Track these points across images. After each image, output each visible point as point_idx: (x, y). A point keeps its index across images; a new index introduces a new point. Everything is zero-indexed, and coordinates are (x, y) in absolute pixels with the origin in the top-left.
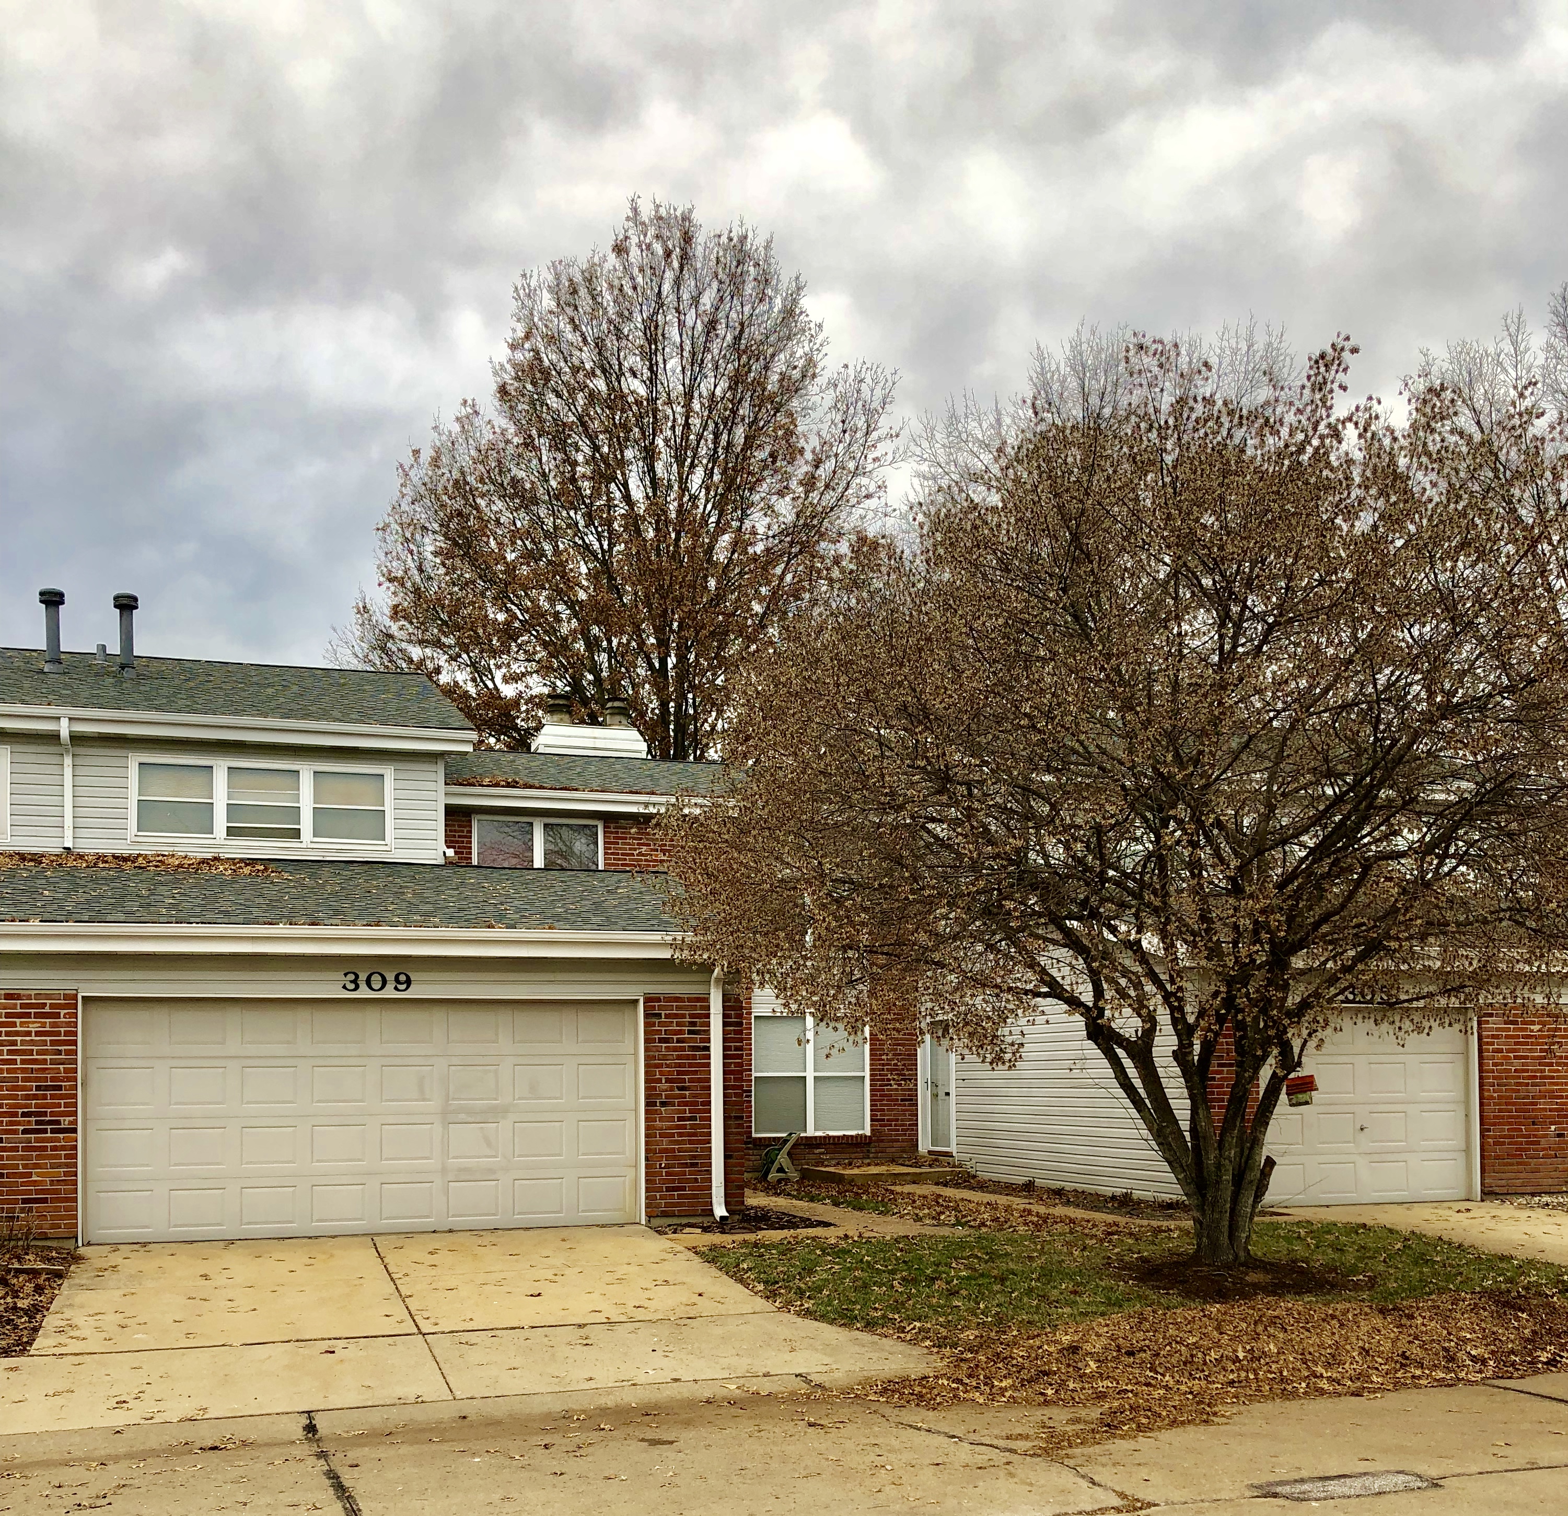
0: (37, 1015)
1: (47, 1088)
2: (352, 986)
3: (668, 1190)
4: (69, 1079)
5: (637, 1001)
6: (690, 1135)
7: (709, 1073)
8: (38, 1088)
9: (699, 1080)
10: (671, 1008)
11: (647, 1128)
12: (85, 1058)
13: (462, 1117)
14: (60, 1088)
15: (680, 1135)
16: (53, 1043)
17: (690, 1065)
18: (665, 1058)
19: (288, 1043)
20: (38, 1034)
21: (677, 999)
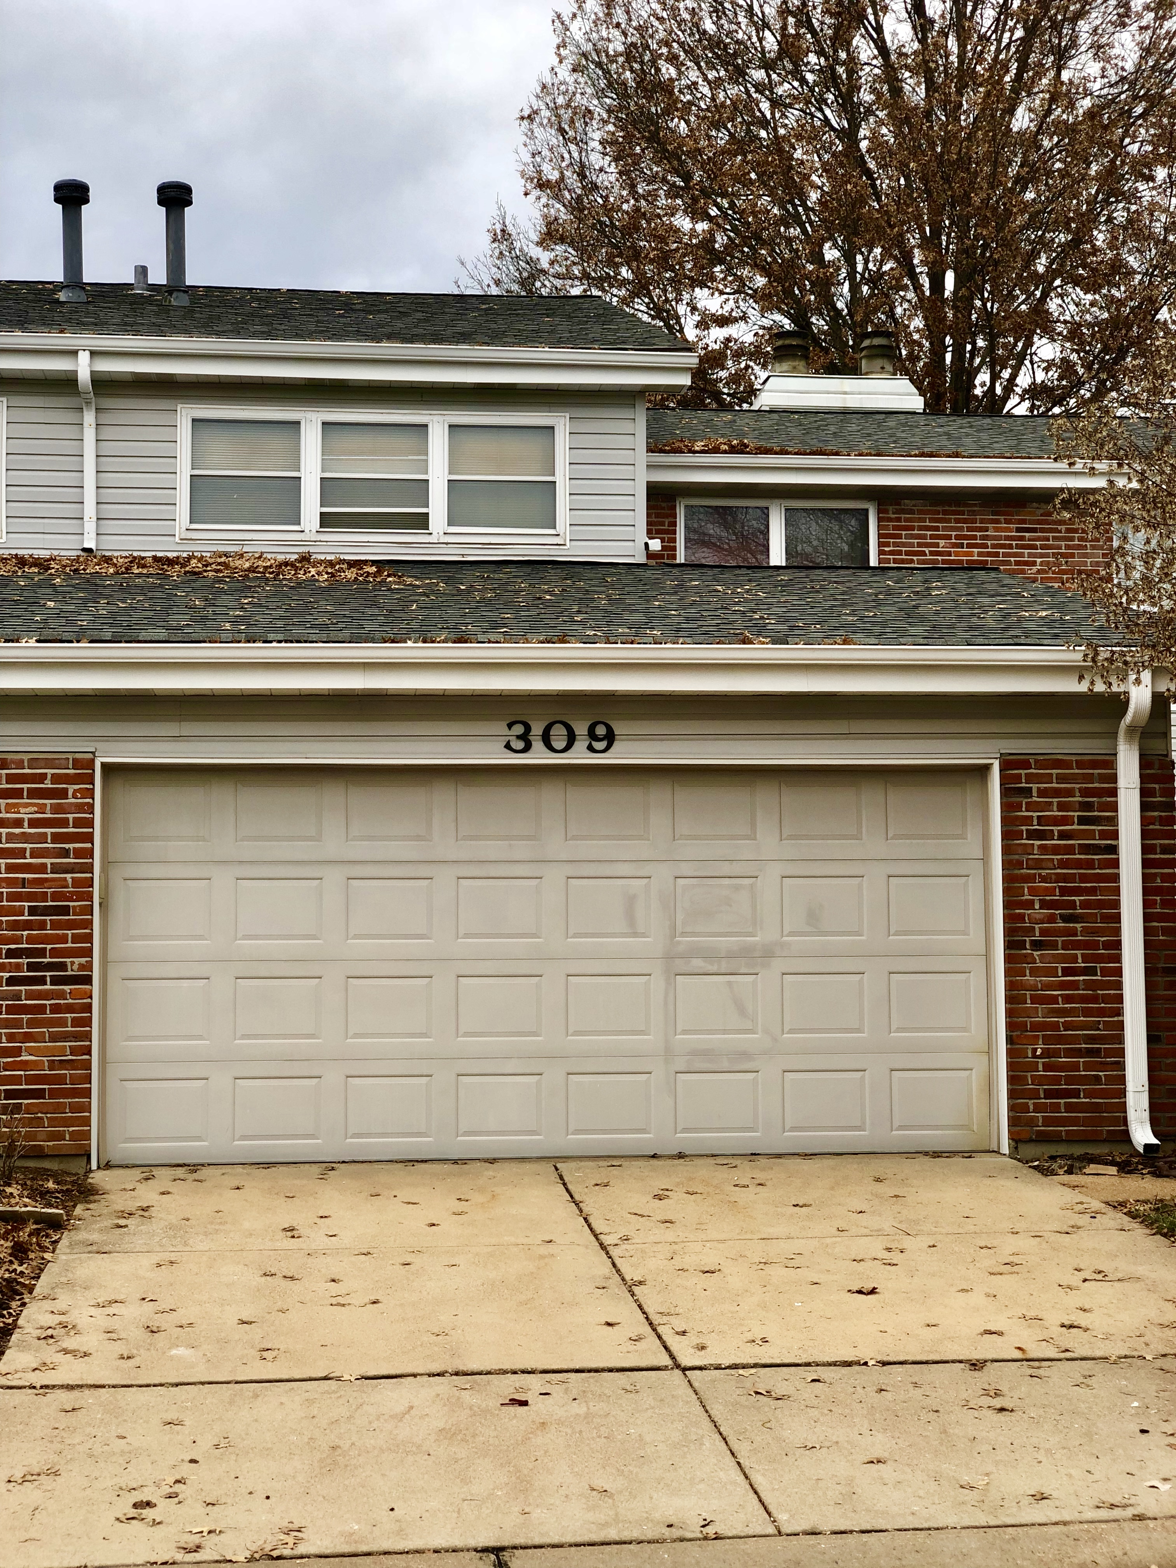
0: (33, 793)
1: (47, 911)
2: (520, 745)
3: (1049, 1094)
4: (81, 897)
5: (985, 769)
6: (1084, 999)
7: (1117, 891)
8: (33, 911)
9: (1101, 904)
10: (1049, 778)
11: (1010, 986)
12: (106, 863)
13: (697, 964)
14: (65, 910)
15: (1068, 999)
16: (56, 838)
17: (1084, 878)
18: (1038, 864)
19: (418, 838)
20: (33, 823)
21: (1058, 764)
